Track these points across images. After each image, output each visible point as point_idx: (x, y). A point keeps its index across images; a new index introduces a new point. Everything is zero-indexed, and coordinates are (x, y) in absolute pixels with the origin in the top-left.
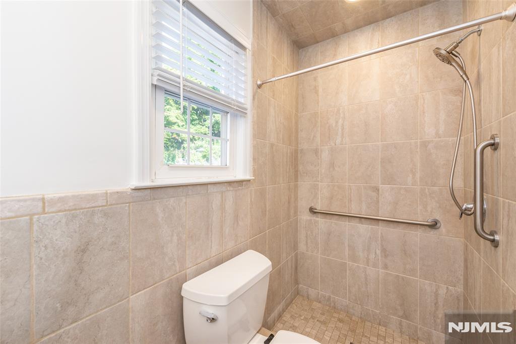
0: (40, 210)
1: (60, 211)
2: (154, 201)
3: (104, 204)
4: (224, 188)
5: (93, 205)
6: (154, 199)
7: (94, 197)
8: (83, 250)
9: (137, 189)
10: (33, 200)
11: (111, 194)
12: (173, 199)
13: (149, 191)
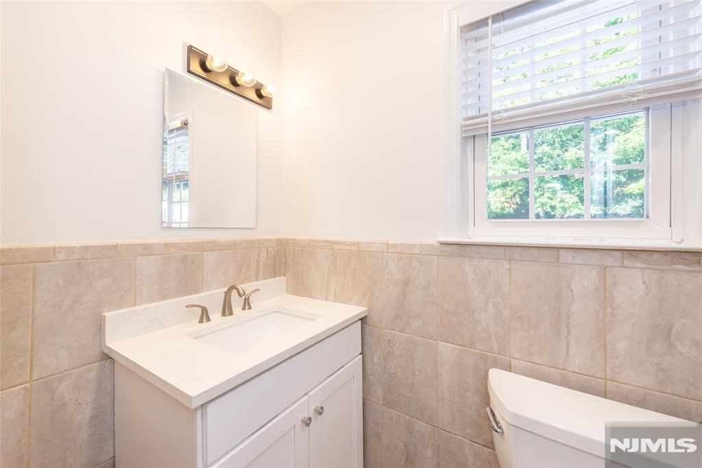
0: (385, 250)
1: (394, 253)
2: (462, 259)
3: (419, 253)
4: (609, 260)
5: (412, 252)
6: (463, 256)
7: (412, 246)
8: (406, 283)
9: (443, 244)
10: (384, 243)
11: (423, 245)
12: (488, 260)
13: (457, 247)
